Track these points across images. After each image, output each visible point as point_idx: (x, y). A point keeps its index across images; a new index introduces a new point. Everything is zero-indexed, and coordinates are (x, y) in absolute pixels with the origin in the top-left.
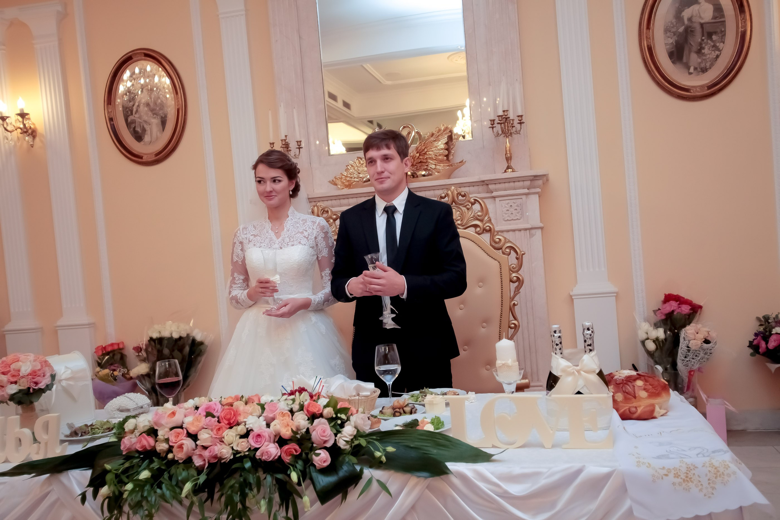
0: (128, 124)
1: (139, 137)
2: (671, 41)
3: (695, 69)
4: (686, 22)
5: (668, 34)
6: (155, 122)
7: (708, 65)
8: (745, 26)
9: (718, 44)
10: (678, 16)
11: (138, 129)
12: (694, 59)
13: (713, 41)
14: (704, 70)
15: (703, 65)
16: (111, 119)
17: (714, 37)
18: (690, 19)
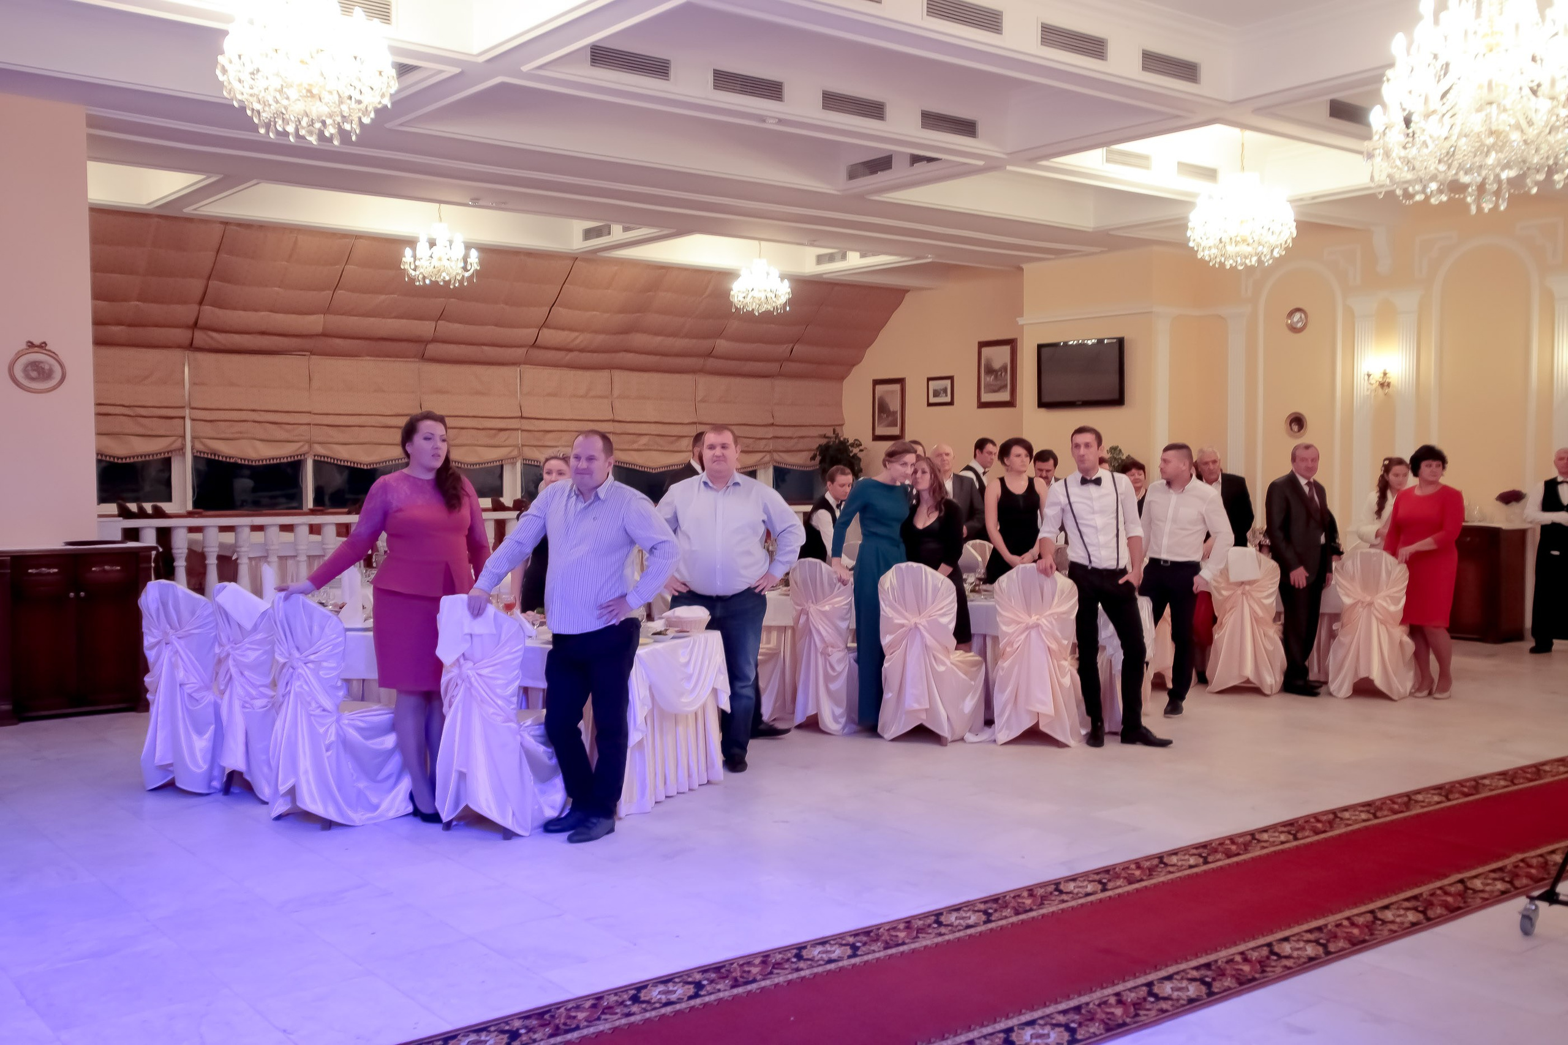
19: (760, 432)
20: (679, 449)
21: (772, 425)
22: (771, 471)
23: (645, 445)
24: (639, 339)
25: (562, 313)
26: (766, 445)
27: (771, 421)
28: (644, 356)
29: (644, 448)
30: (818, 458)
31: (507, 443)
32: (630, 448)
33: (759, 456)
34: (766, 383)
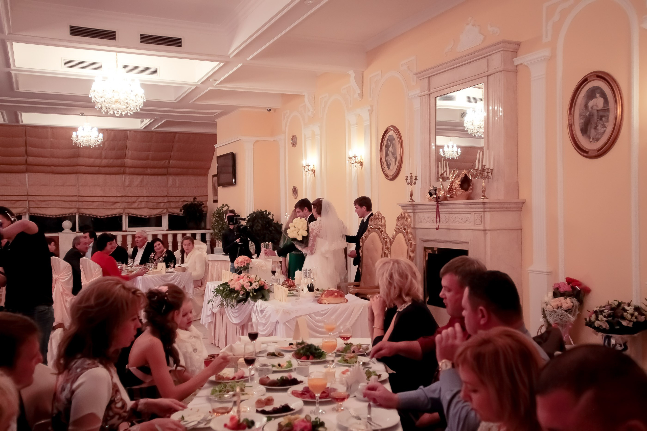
0: (386, 161)
1: (389, 168)
2: (582, 121)
3: (593, 139)
4: (590, 109)
5: (581, 117)
6: (394, 160)
9: (605, 124)
10: (586, 106)
11: (389, 163)
12: (593, 132)
13: (603, 121)
14: (597, 140)
15: (597, 137)
16: (381, 159)
17: (603, 119)
18: (592, 107)
19: (160, 200)
20: (116, 208)
21: (167, 196)
22: (167, 216)
23: (96, 206)
24: (82, 160)
25: (31, 149)
26: (164, 205)
27: (166, 194)
28: (89, 168)
29: (96, 207)
30: (183, 211)
31: (21, 206)
32: (89, 207)
33: (160, 210)
34: (165, 177)
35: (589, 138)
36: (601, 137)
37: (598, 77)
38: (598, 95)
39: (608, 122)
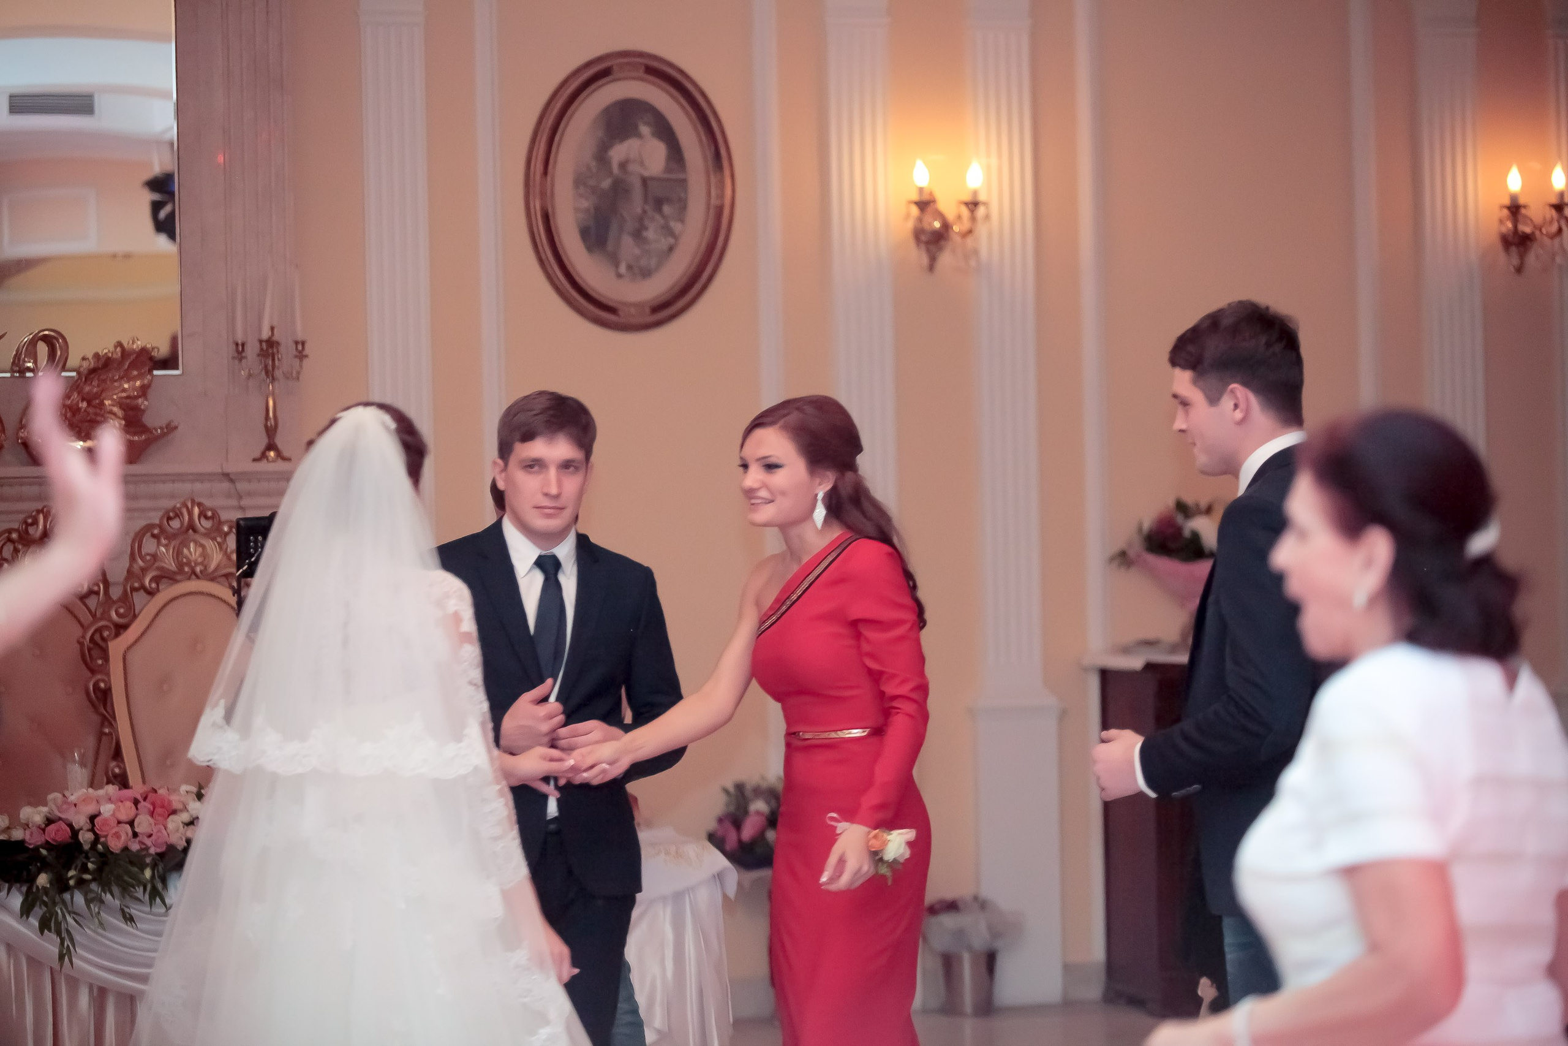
2: (585, 204)
3: (630, 267)
4: (615, 169)
5: (582, 190)
7: (653, 262)
8: (721, 196)
9: (672, 224)
10: (601, 156)
12: (627, 247)
13: (663, 216)
14: (646, 274)
15: (643, 262)
17: (667, 209)
18: (623, 165)
35: (617, 265)
36: (660, 265)
37: (651, 71)
38: (645, 130)
39: (682, 220)
